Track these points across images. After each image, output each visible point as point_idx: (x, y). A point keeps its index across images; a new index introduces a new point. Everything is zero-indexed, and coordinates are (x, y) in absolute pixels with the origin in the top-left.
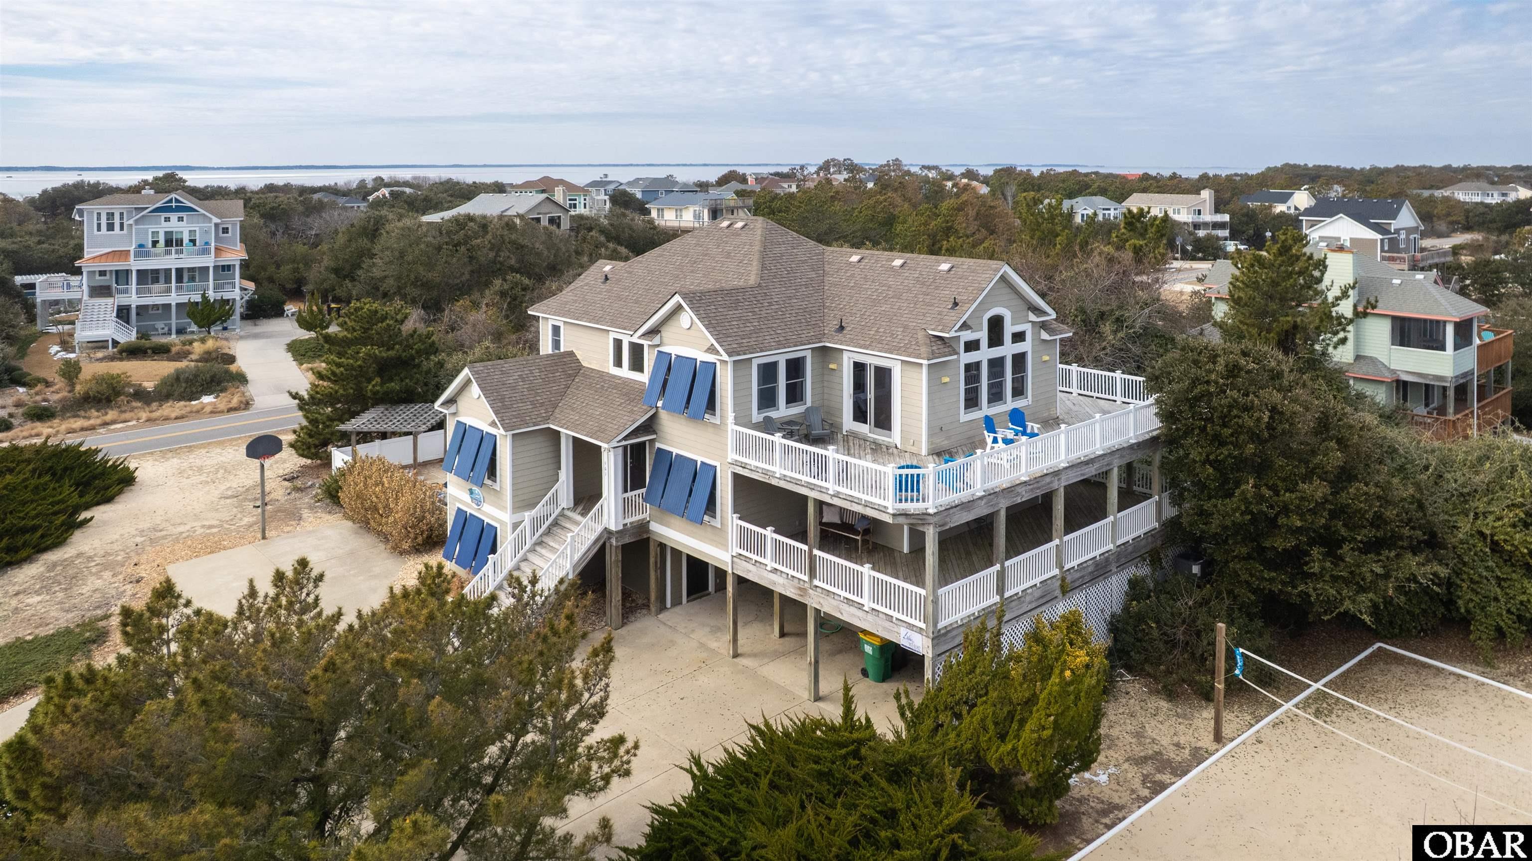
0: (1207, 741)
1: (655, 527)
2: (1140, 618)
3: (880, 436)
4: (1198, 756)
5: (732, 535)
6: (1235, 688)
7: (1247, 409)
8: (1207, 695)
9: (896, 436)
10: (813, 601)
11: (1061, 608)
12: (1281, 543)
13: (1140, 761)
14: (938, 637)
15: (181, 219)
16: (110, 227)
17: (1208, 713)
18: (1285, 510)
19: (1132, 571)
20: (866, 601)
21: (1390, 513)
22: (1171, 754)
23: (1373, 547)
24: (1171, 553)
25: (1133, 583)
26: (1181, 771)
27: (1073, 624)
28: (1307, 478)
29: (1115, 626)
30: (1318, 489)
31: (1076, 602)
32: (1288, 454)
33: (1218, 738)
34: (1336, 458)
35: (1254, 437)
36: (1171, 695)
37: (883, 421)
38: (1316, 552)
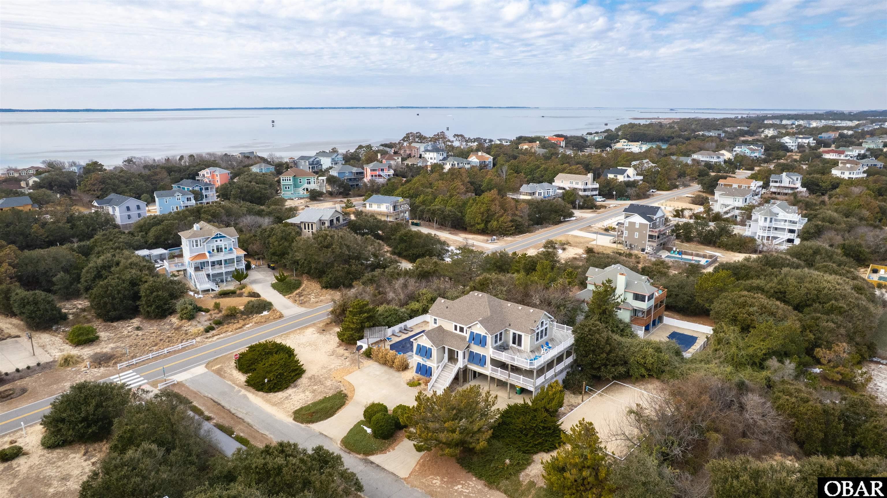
0: (580, 401)
1: (468, 366)
2: (569, 380)
3: (519, 348)
4: (579, 404)
5: (490, 369)
6: (585, 392)
7: (592, 340)
8: (581, 393)
9: (522, 348)
10: (509, 382)
11: (555, 380)
12: (596, 366)
13: (569, 406)
14: (536, 388)
15: (221, 240)
16: (197, 245)
17: (581, 397)
18: (597, 360)
19: (567, 370)
20: (521, 382)
21: (617, 359)
22: (574, 404)
23: (613, 366)
24: (575, 365)
25: (568, 373)
26: (576, 407)
27: (556, 382)
28: (602, 353)
29: (564, 381)
30: (604, 355)
31: (557, 378)
32: (599, 348)
33: (582, 401)
34: (608, 348)
35: (593, 346)
36: (574, 394)
37: (520, 344)
38: (603, 367)
